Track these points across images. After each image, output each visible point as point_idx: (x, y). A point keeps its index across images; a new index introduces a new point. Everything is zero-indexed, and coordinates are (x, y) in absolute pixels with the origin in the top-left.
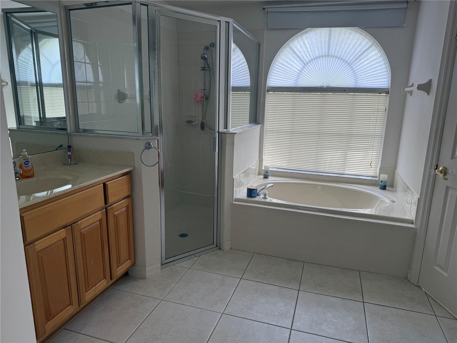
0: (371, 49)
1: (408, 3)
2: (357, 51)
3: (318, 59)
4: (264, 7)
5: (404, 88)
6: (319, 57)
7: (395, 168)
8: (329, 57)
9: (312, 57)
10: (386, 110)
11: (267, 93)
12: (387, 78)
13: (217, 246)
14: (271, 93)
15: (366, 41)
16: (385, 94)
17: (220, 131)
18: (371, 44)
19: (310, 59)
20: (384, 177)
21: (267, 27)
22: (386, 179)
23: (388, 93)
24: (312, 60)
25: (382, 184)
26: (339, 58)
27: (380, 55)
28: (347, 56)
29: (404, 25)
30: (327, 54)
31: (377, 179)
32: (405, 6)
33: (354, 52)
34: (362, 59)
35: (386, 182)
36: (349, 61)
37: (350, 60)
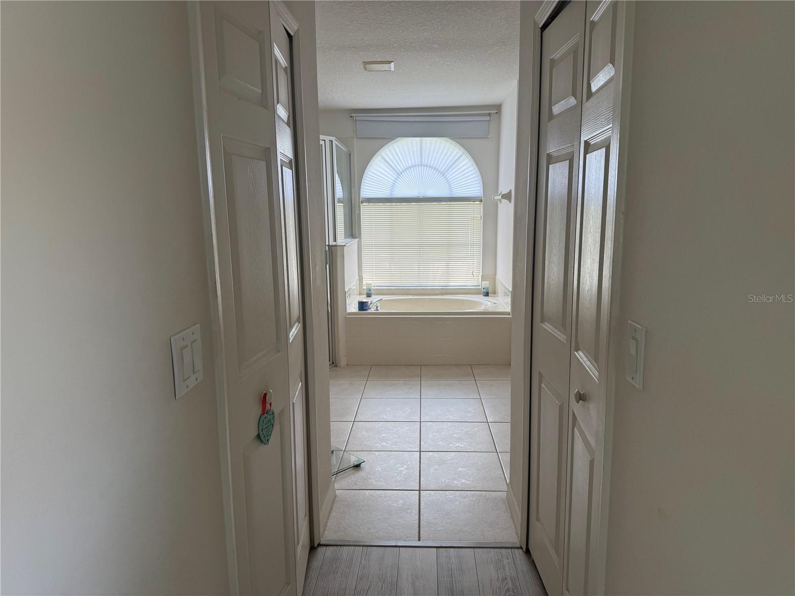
0: (462, 158)
1: (490, 116)
2: (449, 161)
3: (412, 169)
4: (352, 115)
5: (494, 197)
6: (412, 167)
7: (496, 275)
8: (423, 167)
9: (405, 167)
10: (481, 218)
11: (361, 204)
12: (479, 186)
13: (333, 363)
14: (366, 204)
15: (456, 150)
16: (478, 203)
17: (330, 244)
18: (461, 153)
19: (403, 169)
20: (486, 284)
21: (356, 135)
22: (488, 286)
23: (481, 201)
24: (405, 170)
25: (485, 291)
26: (432, 168)
27: (470, 164)
28: (440, 165)
29: (489, 136)
30: (420, 164)
31: (480, 287)
32: (488, 118)
33: (446, 161)
34: (454, 168)
35: (488, 288)
36: (442, 171)
37: (443, 169)
